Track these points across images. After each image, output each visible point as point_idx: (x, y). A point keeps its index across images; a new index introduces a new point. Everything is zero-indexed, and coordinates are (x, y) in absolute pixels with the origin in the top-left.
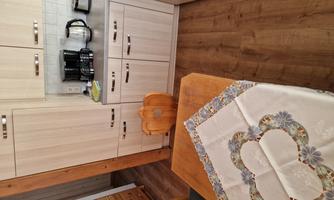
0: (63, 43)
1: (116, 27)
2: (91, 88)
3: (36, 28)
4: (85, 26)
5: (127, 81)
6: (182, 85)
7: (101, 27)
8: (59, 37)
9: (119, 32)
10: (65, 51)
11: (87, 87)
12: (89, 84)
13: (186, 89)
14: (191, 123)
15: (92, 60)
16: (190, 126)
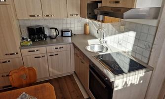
0: (47, 26)
1: (60, 48)
2: (27, 40)
3: (51, 16)
4: (57, 35)
5: (35, 57)
6: (45, 84)
7: (58, 42)
8: (49, 25)
9: (59, 50)
10: (44, 28)
11: (27, 39)
12: (29, 40)
13: (45, 86)
14: (26, 96)
15: (42, 39)
16: (24, 97)
